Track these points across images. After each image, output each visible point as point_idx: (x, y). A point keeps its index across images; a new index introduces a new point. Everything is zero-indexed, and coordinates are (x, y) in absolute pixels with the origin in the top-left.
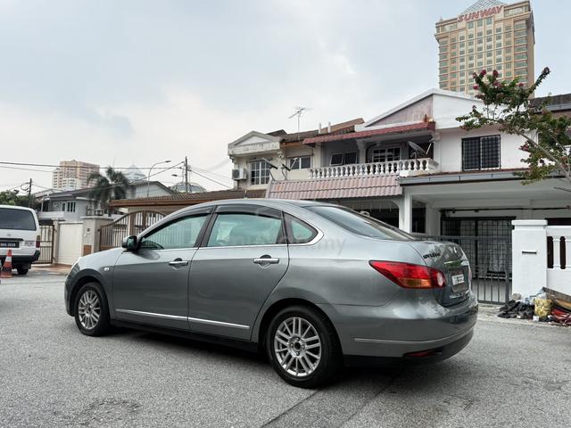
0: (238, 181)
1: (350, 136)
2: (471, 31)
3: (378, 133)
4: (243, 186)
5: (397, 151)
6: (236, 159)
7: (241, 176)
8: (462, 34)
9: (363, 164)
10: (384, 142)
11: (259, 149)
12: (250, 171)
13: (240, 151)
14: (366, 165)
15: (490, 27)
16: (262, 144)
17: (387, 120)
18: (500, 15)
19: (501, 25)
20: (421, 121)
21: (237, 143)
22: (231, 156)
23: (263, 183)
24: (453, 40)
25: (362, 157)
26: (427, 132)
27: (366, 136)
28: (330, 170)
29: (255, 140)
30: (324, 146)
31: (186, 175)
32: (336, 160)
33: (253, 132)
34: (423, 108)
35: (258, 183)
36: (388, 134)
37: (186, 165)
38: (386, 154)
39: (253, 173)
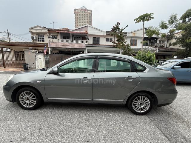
0: (34, 40)
1: (68, 32)
2: (81, 13)
3: (75, 33)
4: (35, 42)
5: (79, 38)
6: (32, 33)
7: (35, 39)
8: (79, 13)
9: (71, 40)
10: (76, 35)
11: (40, 31)
12: (37, 37)
13: (33, 31)
14: (72, 40)
15: (84, 13)
16: (41, 30)
17: (77, 30)
18: (86, 11)
19: (86, 14)
20: (85, 32)
21: (32, 28)
22: (30, 32)
23: (42, 41)
24: (78, 14)
25: (71, 38)
26: (86, 34)
27: (72, 33)
28: (63, 40)
29: (38, 28)
30: (61, 33)
31: (9, 36)
32: (64, 38)
33: (38, 26)
34: (85, 29)
35: (40, 41)
36: (78, 33)
37: (8, 32)
38: (77, 38)
39: (38, 38)
